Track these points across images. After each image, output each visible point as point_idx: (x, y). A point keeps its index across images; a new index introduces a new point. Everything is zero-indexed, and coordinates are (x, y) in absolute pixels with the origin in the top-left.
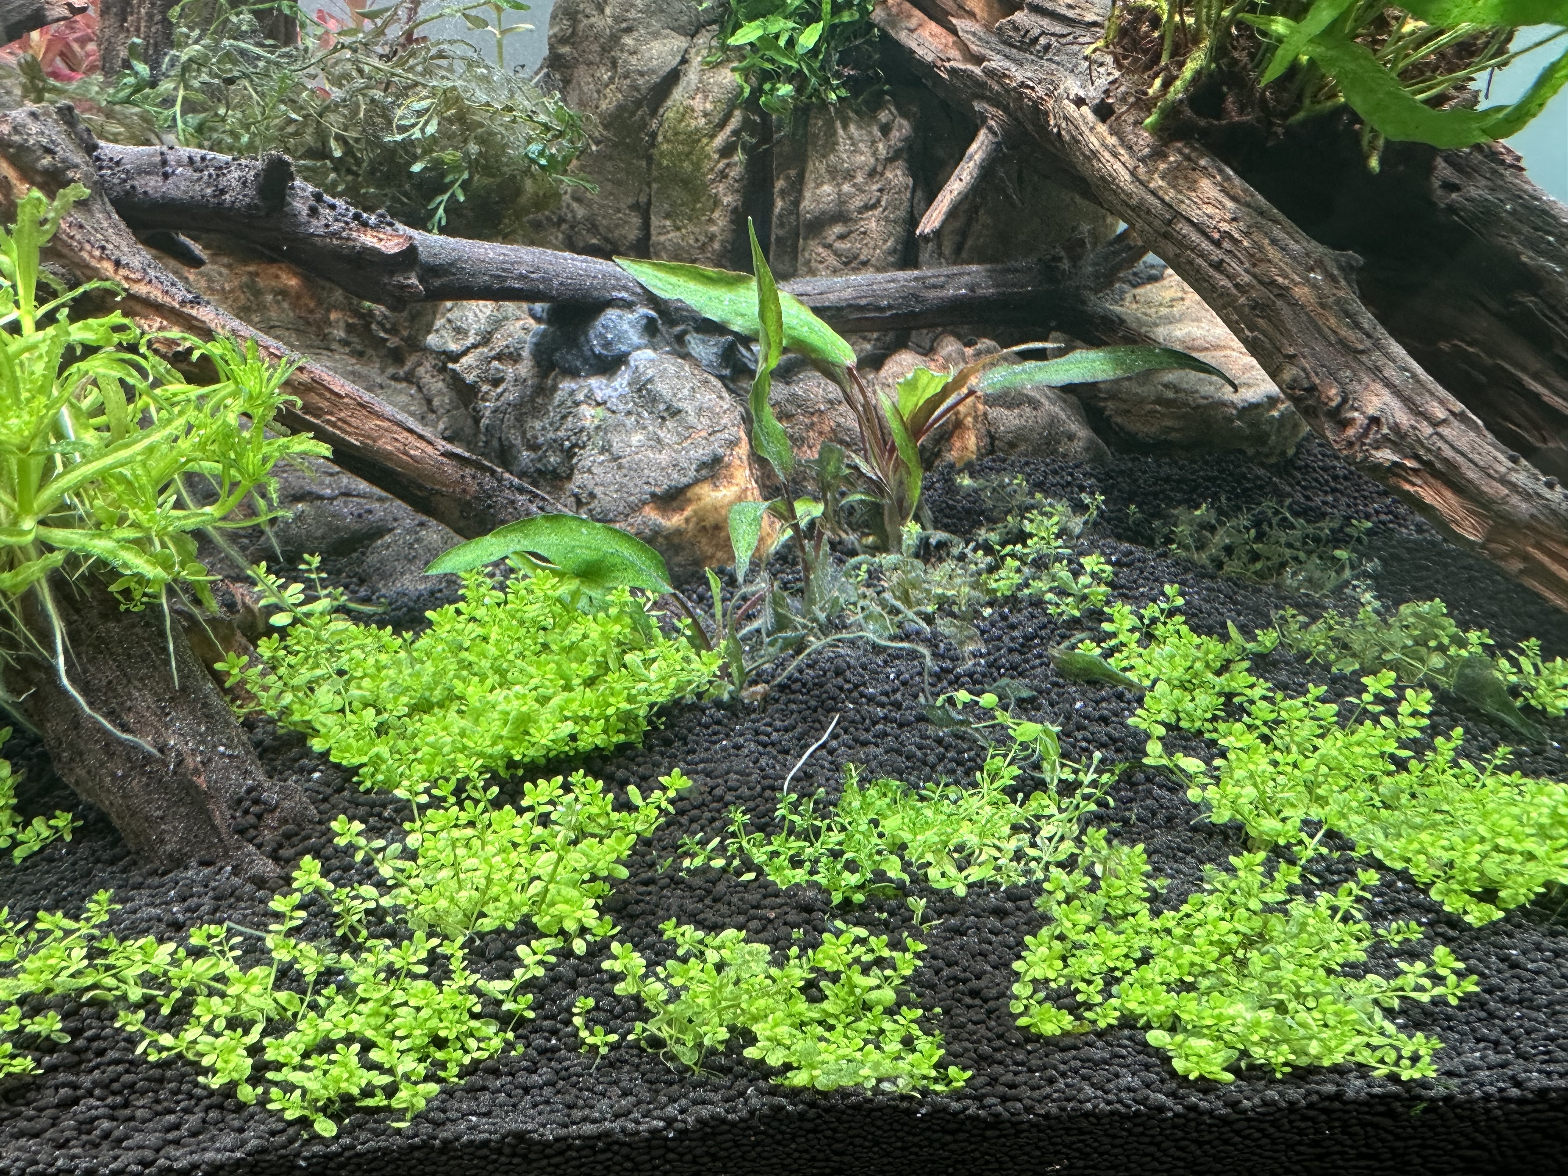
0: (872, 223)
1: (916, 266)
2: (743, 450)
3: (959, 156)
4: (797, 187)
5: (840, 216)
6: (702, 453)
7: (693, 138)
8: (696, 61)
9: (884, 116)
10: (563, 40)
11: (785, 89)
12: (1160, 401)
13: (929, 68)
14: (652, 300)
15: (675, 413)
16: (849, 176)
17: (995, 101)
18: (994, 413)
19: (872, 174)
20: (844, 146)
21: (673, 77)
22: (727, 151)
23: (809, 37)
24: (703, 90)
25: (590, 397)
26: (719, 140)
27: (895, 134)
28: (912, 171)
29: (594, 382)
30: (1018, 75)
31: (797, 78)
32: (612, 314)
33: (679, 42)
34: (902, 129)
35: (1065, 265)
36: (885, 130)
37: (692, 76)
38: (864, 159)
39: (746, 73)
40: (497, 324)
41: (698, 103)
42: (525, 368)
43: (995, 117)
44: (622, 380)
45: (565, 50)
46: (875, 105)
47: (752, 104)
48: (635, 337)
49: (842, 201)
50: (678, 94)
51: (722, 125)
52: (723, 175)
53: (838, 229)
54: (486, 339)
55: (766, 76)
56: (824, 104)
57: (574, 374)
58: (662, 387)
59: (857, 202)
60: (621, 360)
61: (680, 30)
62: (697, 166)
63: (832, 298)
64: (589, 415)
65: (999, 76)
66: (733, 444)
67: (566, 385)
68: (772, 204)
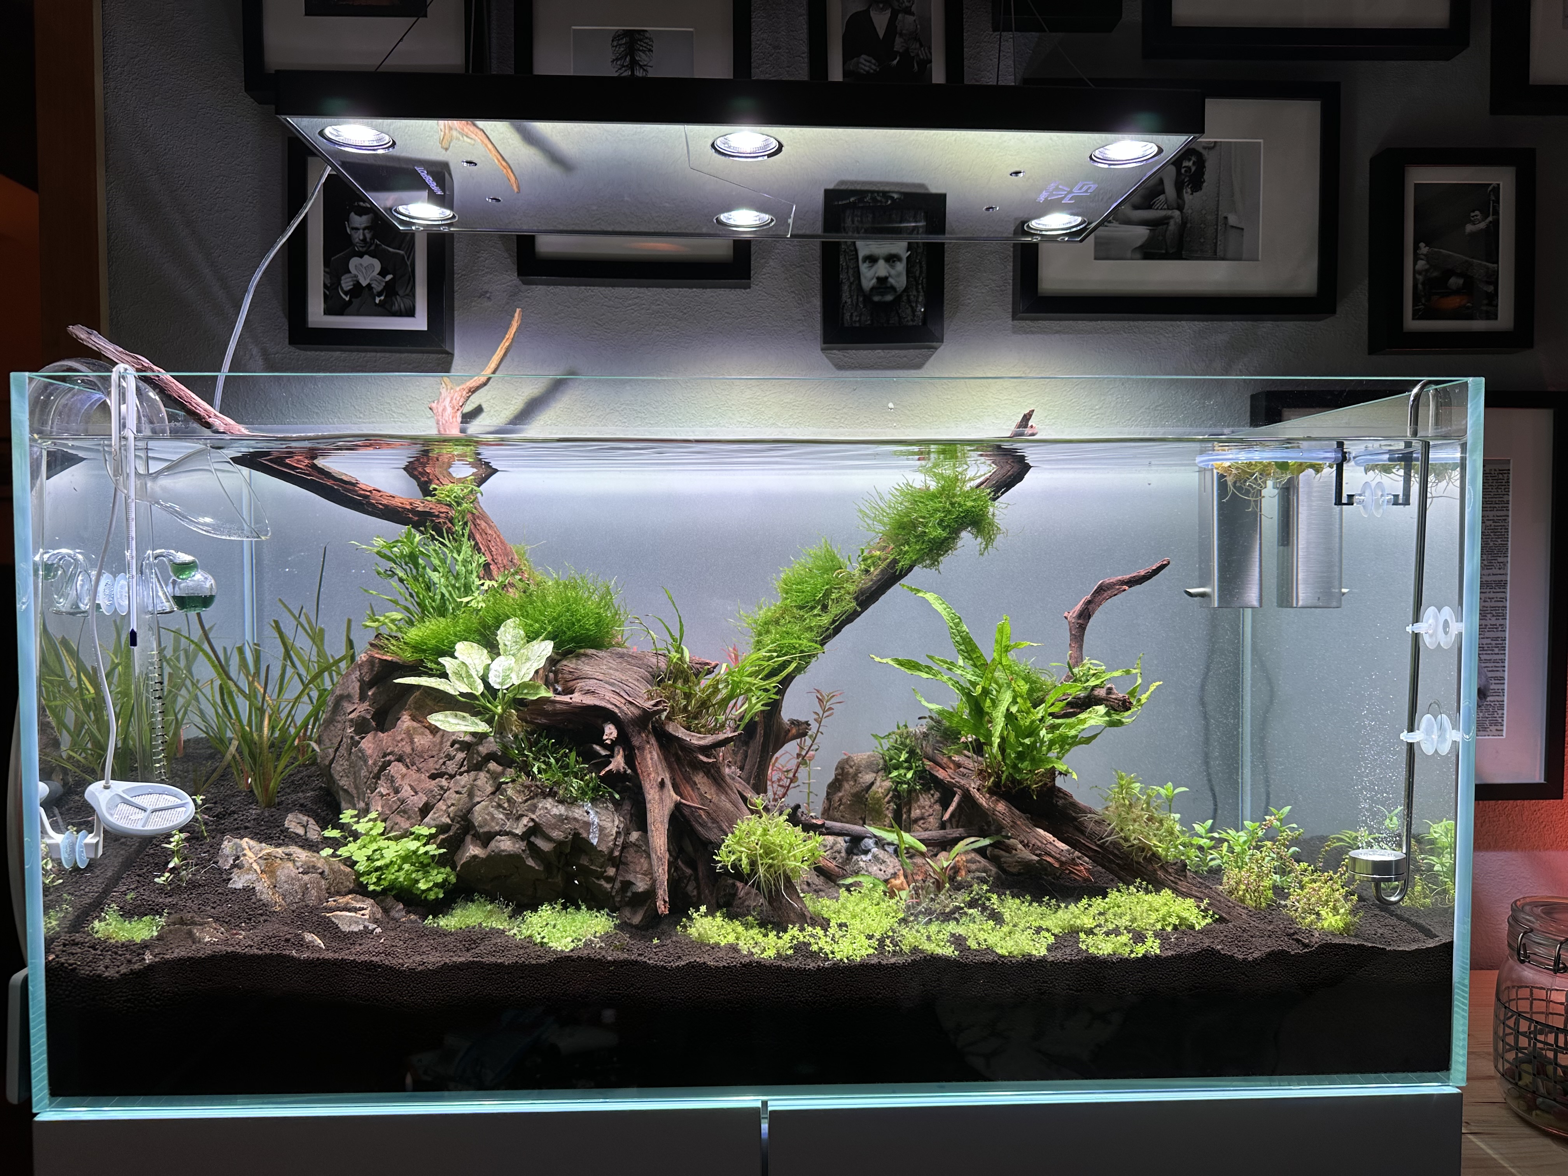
0: (931, 819)
1: (945, 829)
2: (902, 872)
3: (952, 801)
4: (909, 811)
5: (922, 818)
6: (892, 871)
7: (879, 799)
8: (879, 779)
9: (932, 792)
10: (839, 775)
11: (905, 786)
12: (1017, 862)
13: (942, 780)
14: (875, 836)
15: (884, 862)
16: (924, 807)
17: (958, 787)
18: (969, 865)
19: (930, 807)
20: (921, 800)
21: (872, 784)
22: (888, 802)
23: (910, 775)
24: (881, 786)
25: (862, 860)
26: (886, 799)
27: (935, 796)
28: (942, 806)
29: (863, 856)
30: (963, 782)
31: (909, 784)
32: (866, 840)
33: (875, 775)
34: (937, 795)
35: (986, 827)
36: (933, 795)
37: (878, 783)
38: (928, 803)
39: (893, 782)
40: (835, 844)
41: (880, 790)
42: (843, 854)
43: (959, 792)
44: (869, 856)
45: (840, 777)
46: (930, 789)
47: (895, 790)
48: (872, 845)
49: (923, 814)
50: (874, 788)
51: (887, 795)
52: (888, 809)
53: (922, 821)
54: (832, 848)
55: (898, 783)
56: (915, 790)
57: (857, 855)
58: (881, 856)
59: (927, 814)
60: (869, 850)
61: (874, 772)
62: (880, 806)
63: (922, 837)
64: (862, 864)
65: (959, 782)
66: (899, 870)
67: (855, 857)
68: (902, 816)
